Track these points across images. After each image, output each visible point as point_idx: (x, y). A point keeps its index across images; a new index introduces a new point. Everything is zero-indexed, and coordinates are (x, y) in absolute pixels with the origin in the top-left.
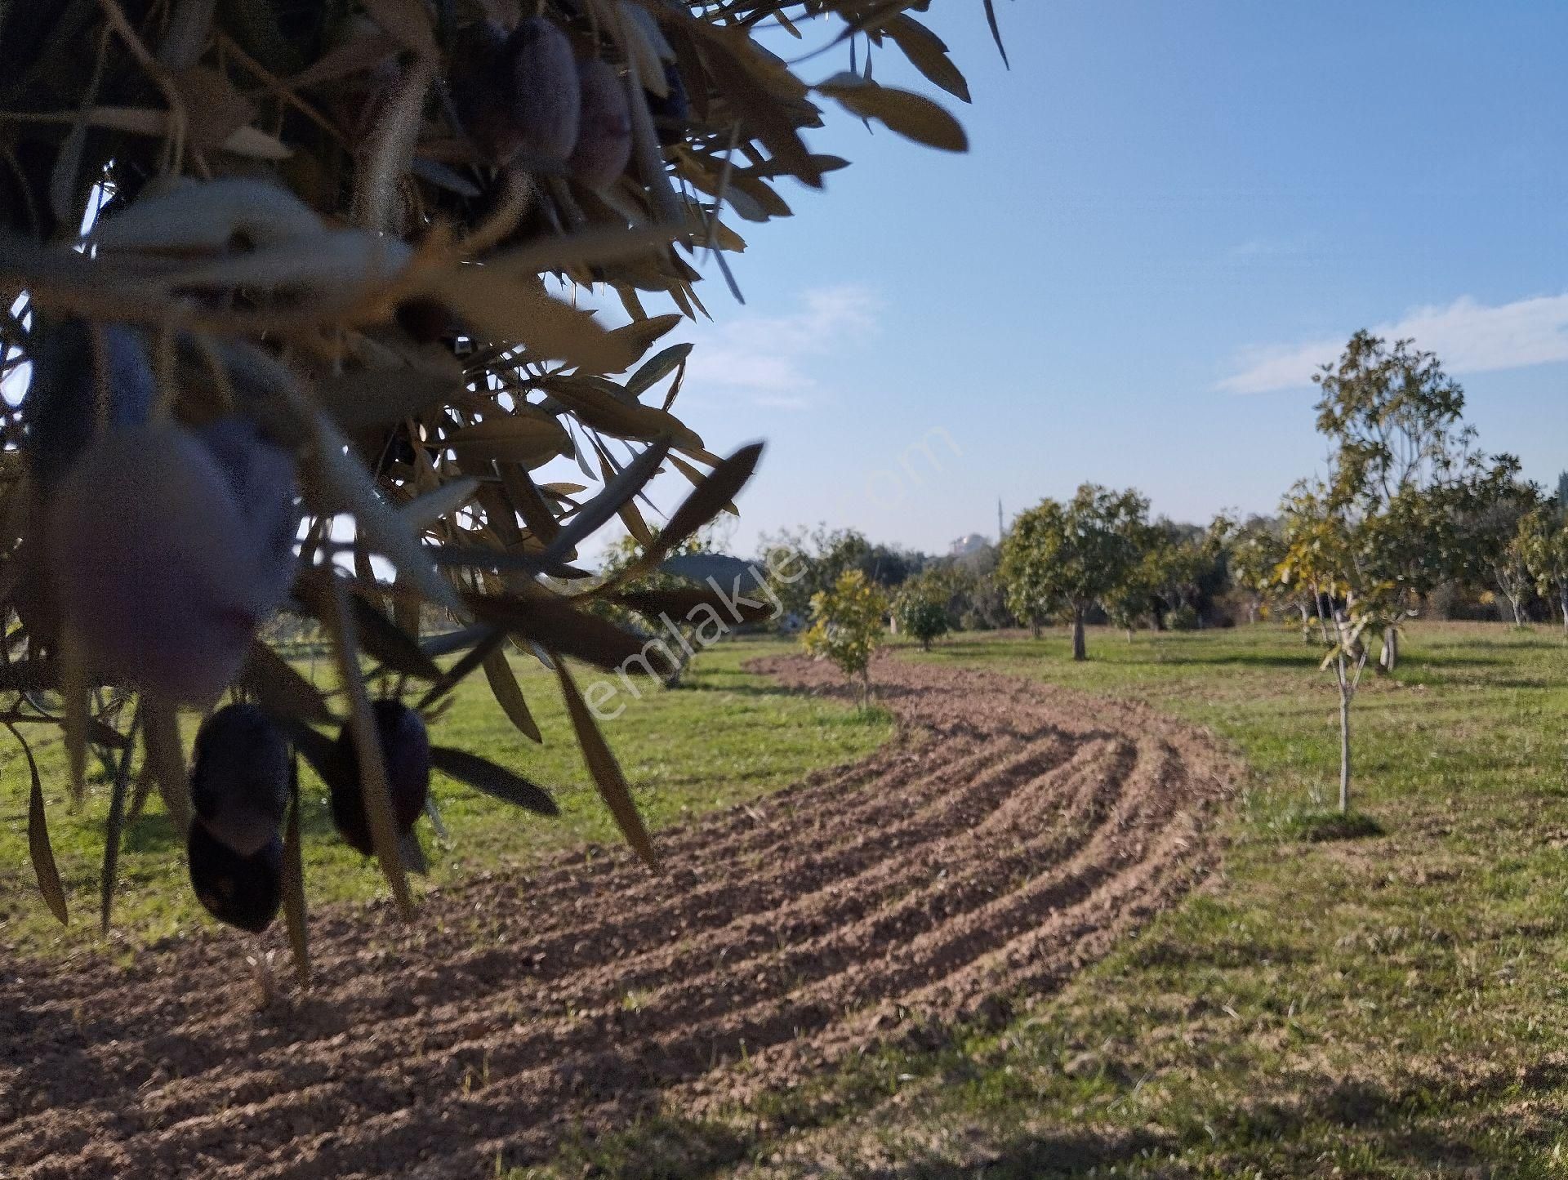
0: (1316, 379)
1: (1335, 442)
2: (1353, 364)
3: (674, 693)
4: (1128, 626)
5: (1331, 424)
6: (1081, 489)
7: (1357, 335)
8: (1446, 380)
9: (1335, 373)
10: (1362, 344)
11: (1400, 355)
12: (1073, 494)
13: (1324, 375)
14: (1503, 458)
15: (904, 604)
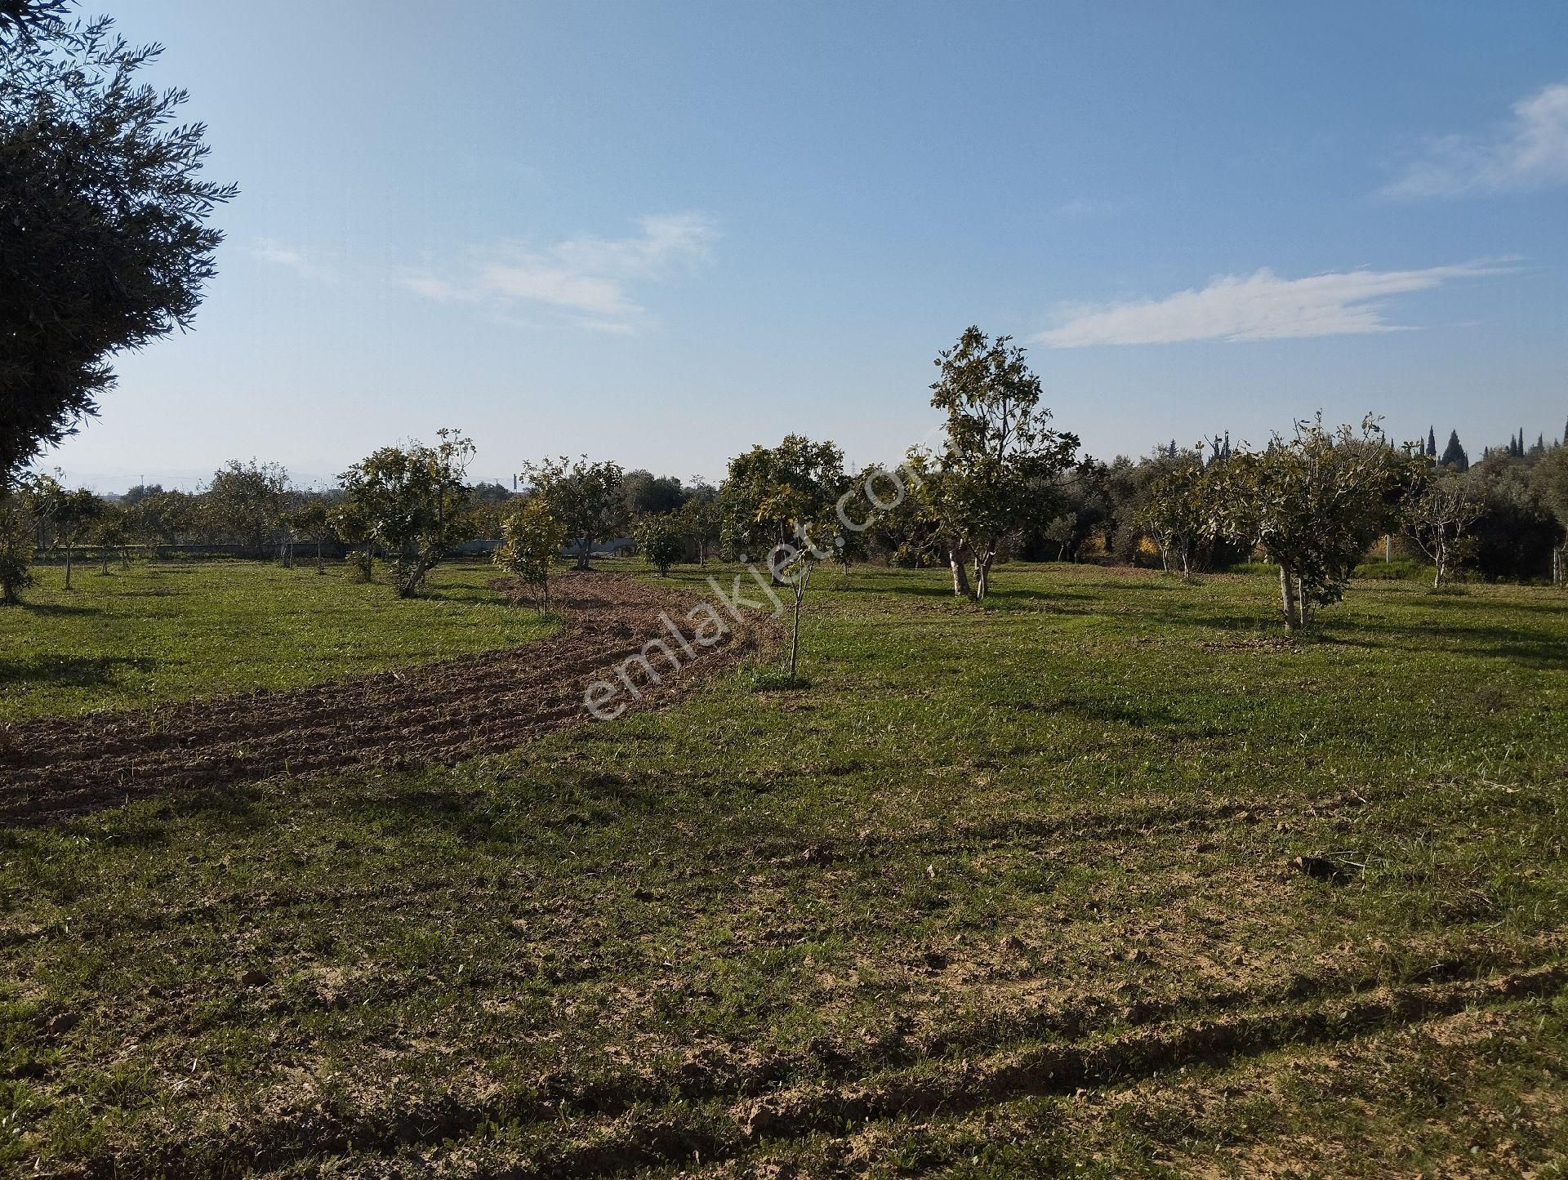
0: (938, 363)
1: (945, 414)
2: (963, 354)
3: (408, 601)
4: (844, 561)
5: (944, 398)
6: (787, 439)
7: (969, 330)
8: (1028, 372)
9: (951, 358)
10: (973, 338)
11: (1000, 349)
12: (779, 444)
13: (944, 360)
14: (1068, 436)
15: (645, 533)
